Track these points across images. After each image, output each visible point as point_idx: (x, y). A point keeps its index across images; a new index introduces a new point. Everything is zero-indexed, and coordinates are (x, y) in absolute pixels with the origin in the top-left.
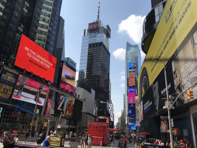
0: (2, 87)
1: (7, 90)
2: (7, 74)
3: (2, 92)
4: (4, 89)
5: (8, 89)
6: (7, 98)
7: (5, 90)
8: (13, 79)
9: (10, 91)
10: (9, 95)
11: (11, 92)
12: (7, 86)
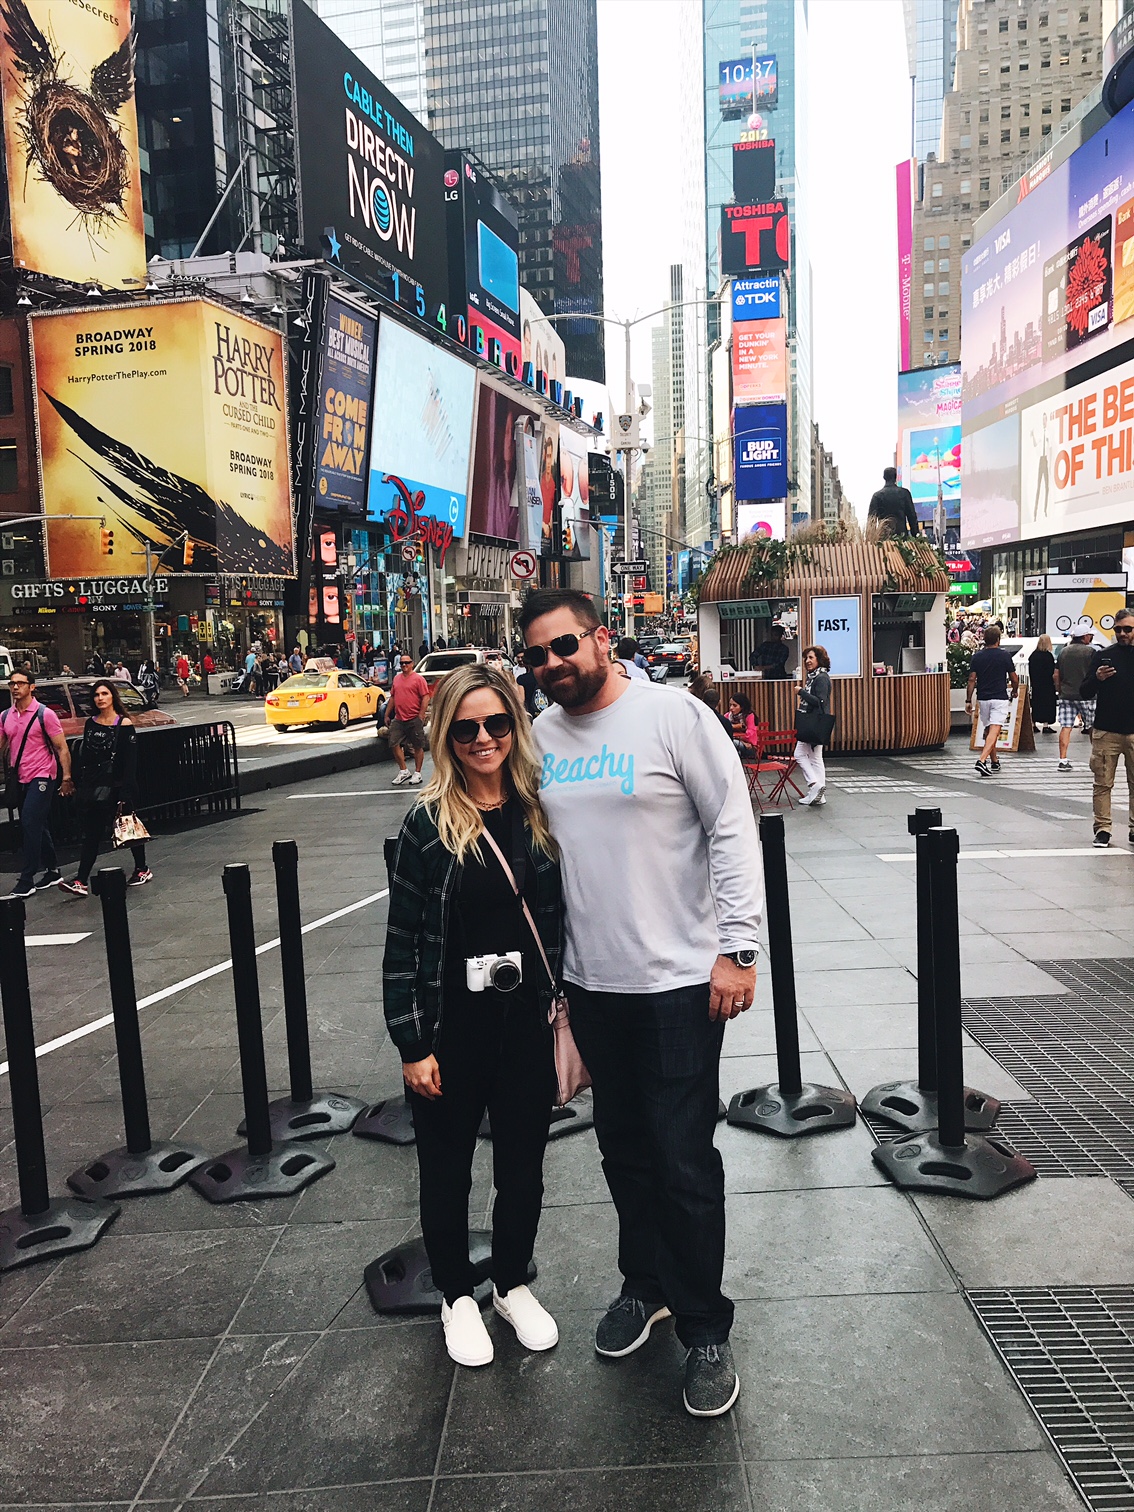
0: (334, 414)
1: (353, 423)
2: (343, 320)
3: (340, 441)
4: (343, 417)
5: (355, 420)
6: (355, 475)
7: (348, 424)
8: (362, 351)
9: (361, 426)
10: (362, 454)
11: (363, 429)
12: (349, 397)
